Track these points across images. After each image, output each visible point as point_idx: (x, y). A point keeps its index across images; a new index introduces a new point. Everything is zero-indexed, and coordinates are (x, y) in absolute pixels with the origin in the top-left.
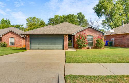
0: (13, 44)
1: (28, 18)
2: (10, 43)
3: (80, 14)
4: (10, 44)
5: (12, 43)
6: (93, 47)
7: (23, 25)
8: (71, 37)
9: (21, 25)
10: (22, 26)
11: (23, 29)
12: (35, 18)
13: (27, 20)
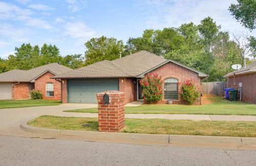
0: (52, 94)
1: (90, 40)
2: (47, 92)
3: (207, 21)
4: (47, 95)
5: (49, 92)
6: (179, 100)
7: (79, 56)
9: (76, 56)
10: (78, 59)
11: (76, 65)
13: (88, 45)
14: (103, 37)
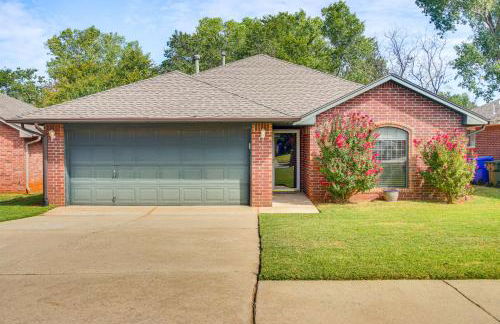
1: (58, 35)
3: (335, 12)
6: (411, 189)
7: (29, 73)
8: (288, 137)
9: (20, 74)
10: (25, 80)
12: (93, 33)
13: (54, 45)
14: (92, 29)
